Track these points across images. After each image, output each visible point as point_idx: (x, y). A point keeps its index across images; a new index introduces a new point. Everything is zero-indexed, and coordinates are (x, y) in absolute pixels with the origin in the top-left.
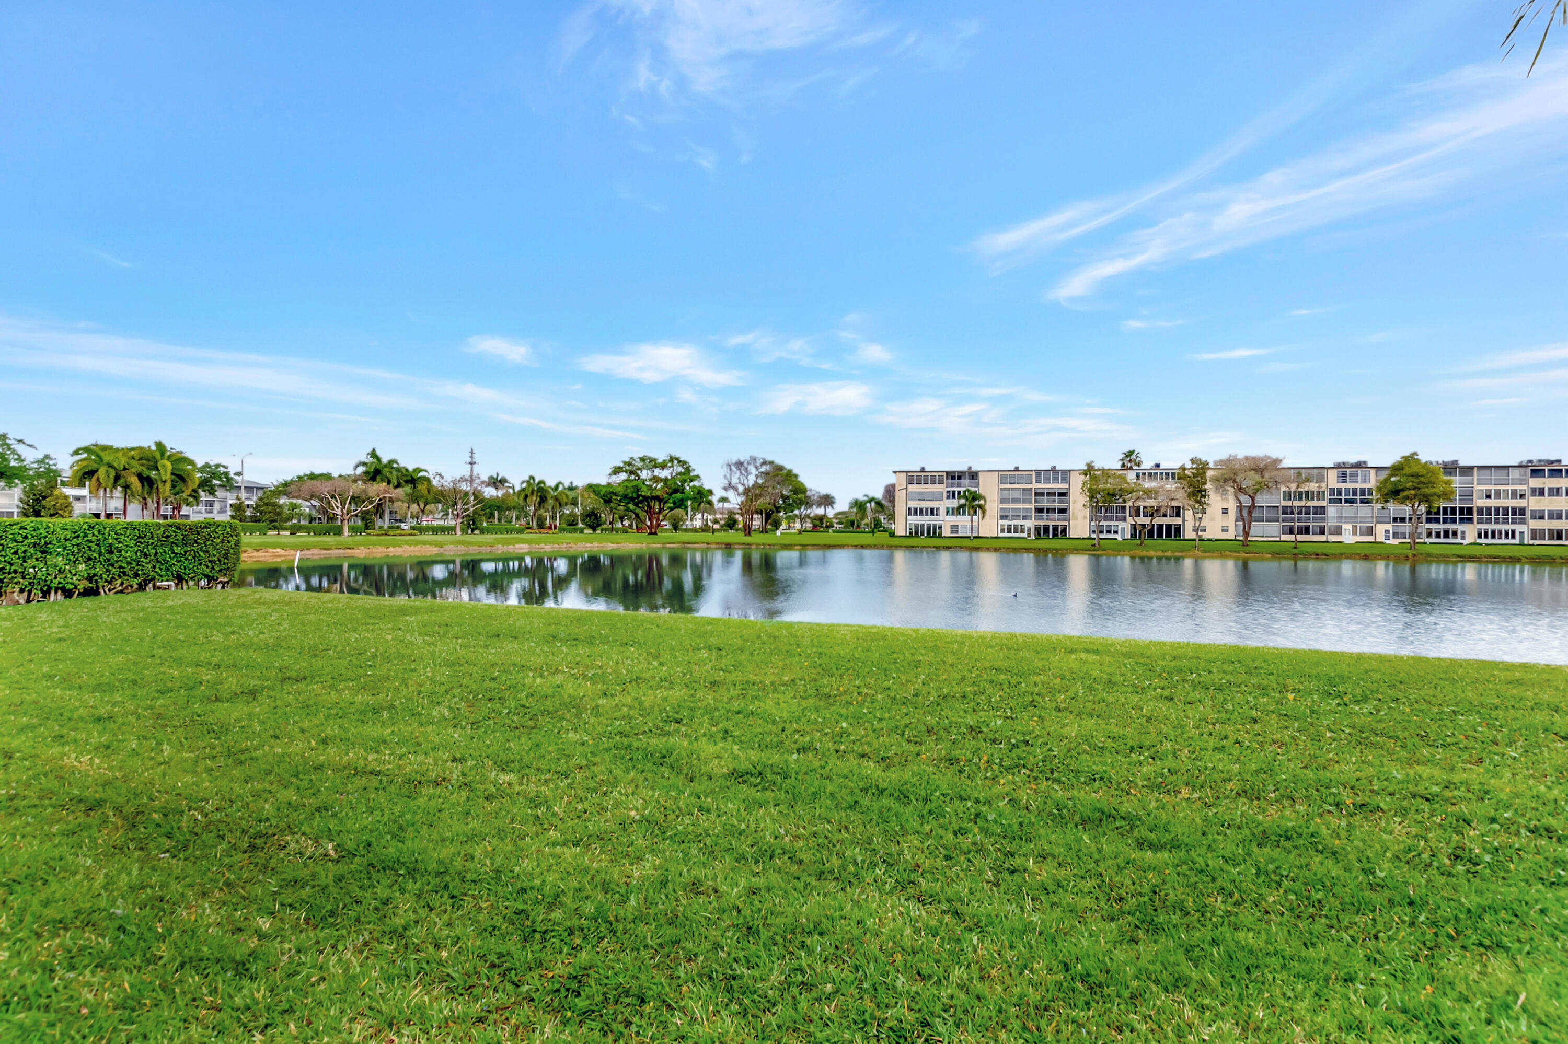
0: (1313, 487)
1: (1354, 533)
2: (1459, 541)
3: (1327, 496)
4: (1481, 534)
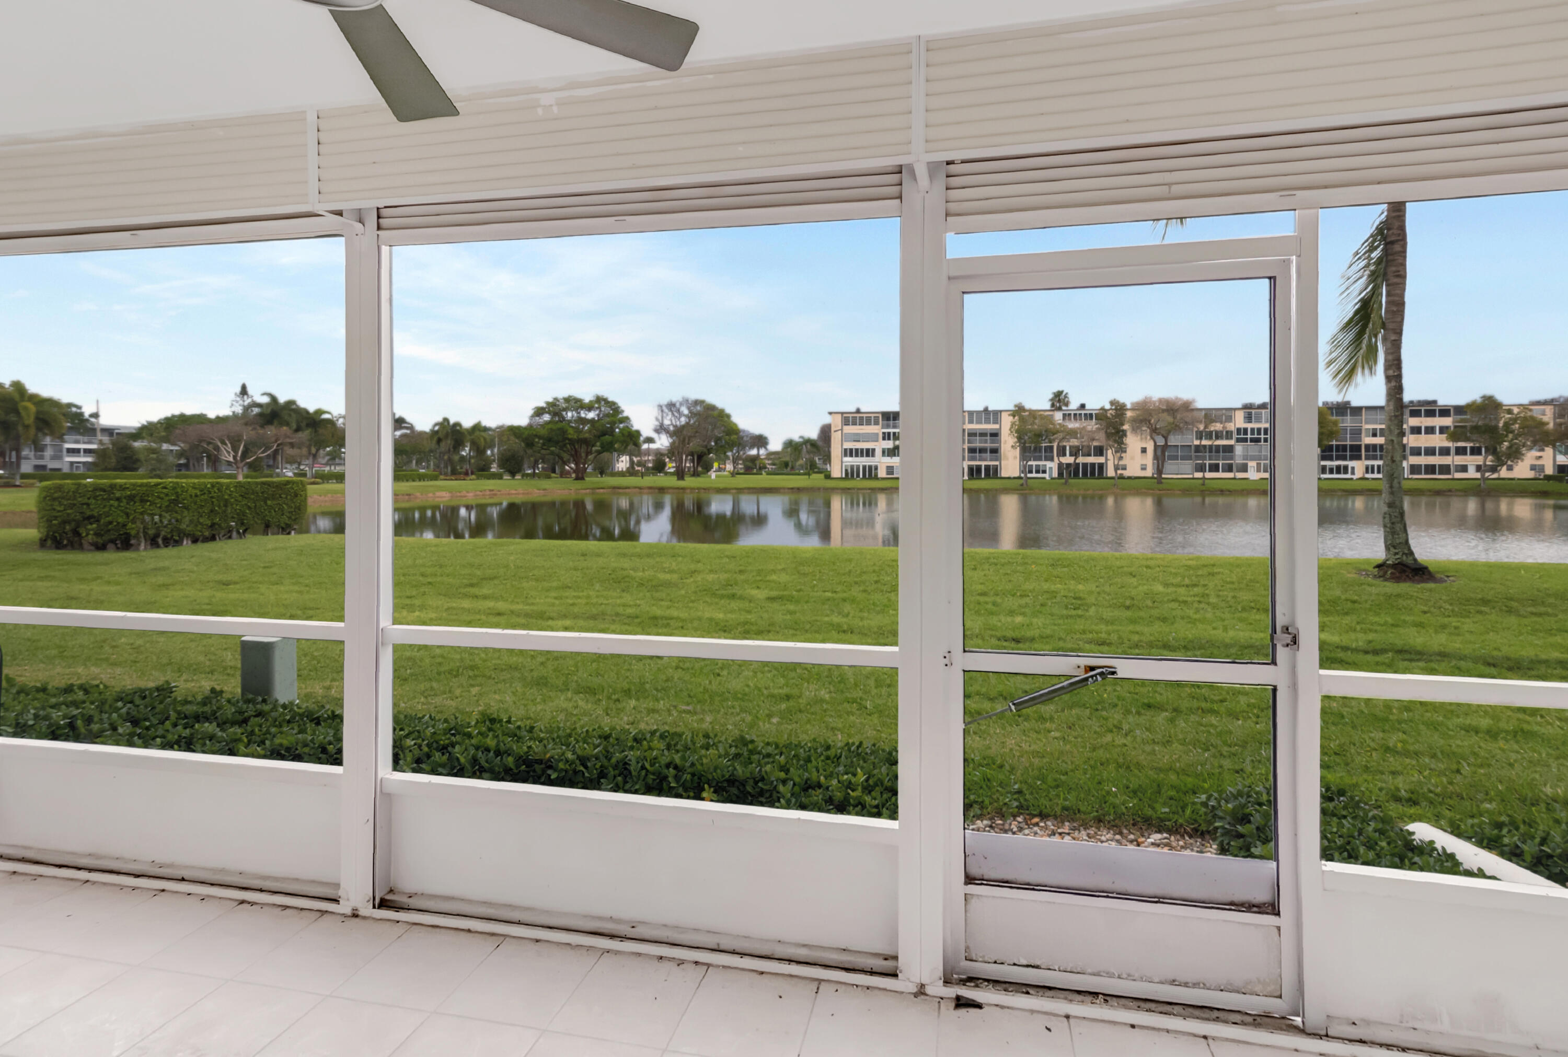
0: (1218, 427)
1: (1258, 470)
2: (1349, 476)
3: (1235, 436)
4: (1367, 469)
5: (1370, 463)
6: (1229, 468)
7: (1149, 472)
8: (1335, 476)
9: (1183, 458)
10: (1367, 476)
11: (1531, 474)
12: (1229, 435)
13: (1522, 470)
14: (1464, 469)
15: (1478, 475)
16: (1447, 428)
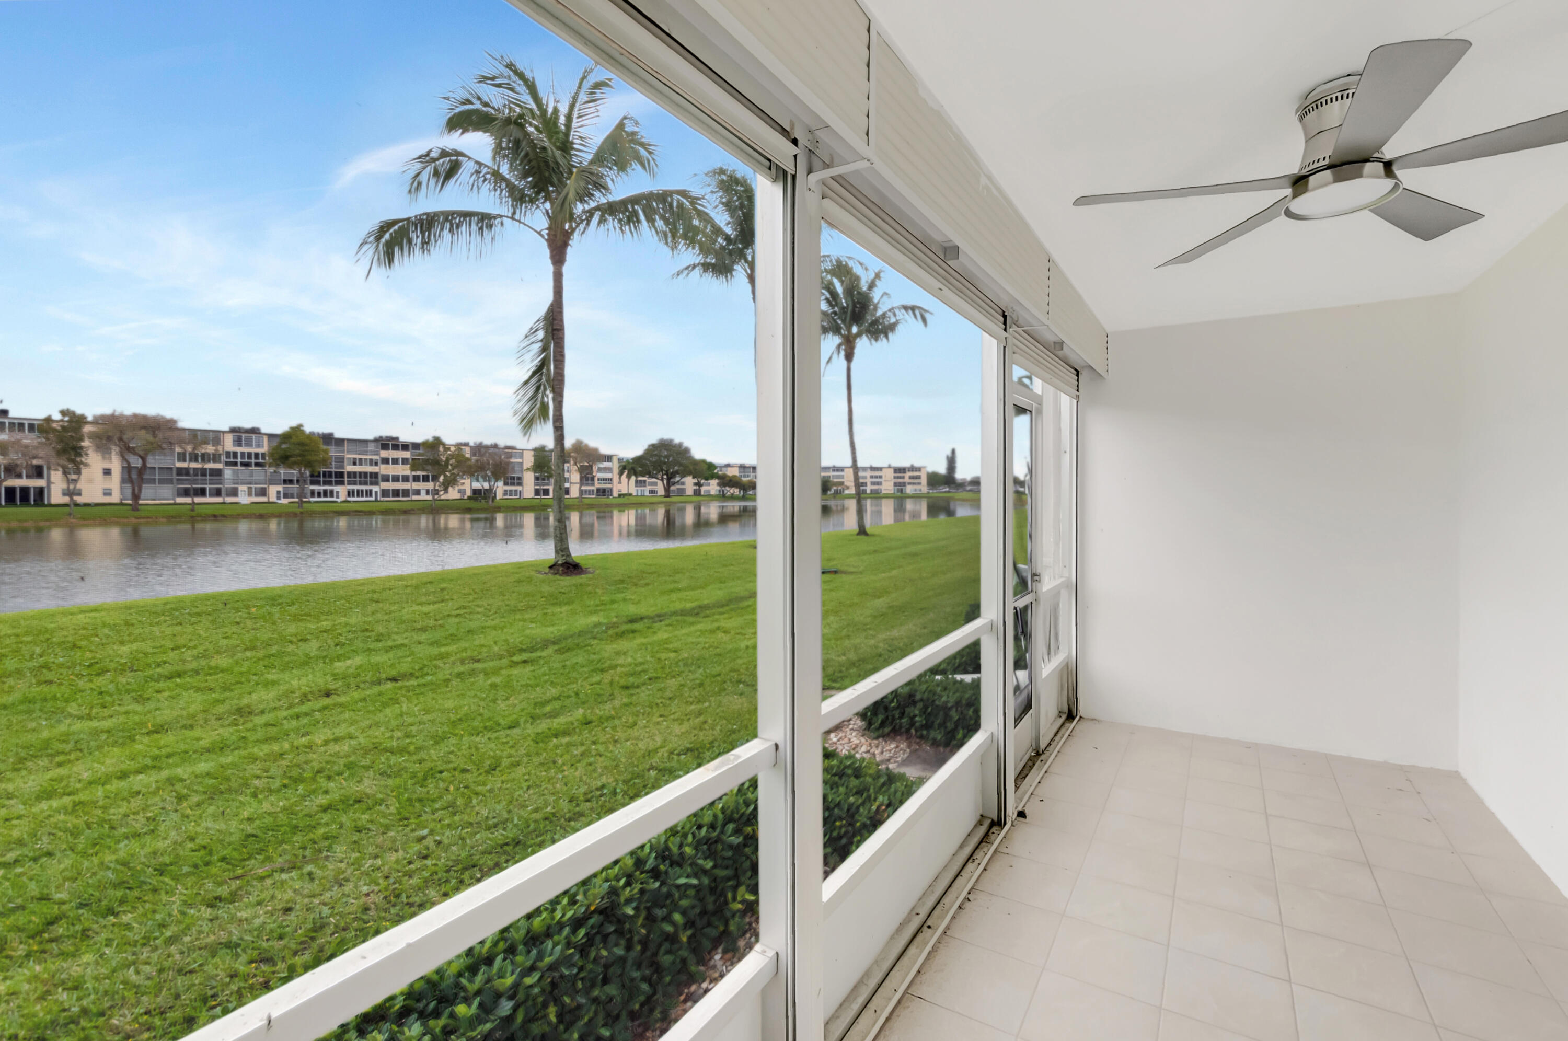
0: (210, 449)
1: (250, 494)
2: (334, 499)
3: (223, 458)
4: (350, 493)
5: (351, 487)
6: (218, 493)
7: (115, 498)
8: (323, 499)
9: (162, 481)
10: (349, 499)
11: (458, 496)
12: (216, 458)
13: (453, 494)
14: (418, 492)
15: (430, 497)
16: (407, 459)
